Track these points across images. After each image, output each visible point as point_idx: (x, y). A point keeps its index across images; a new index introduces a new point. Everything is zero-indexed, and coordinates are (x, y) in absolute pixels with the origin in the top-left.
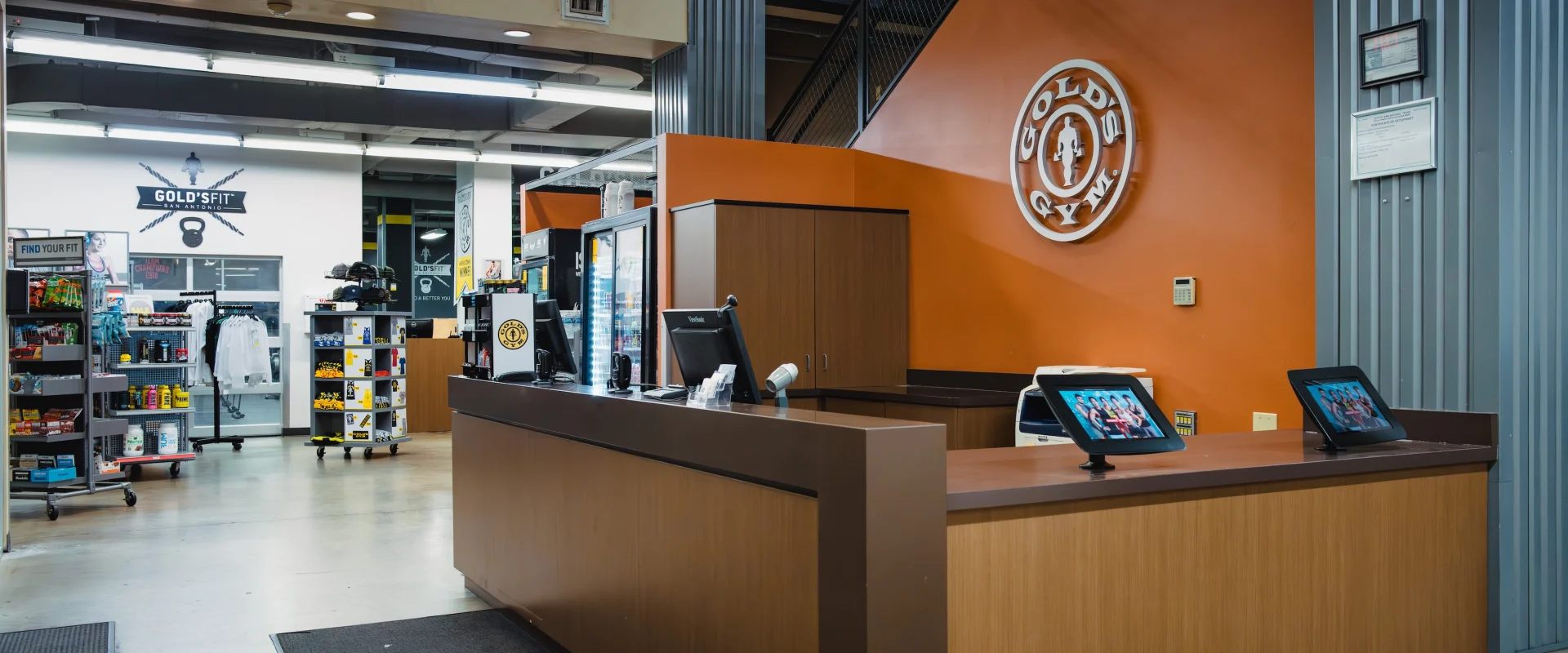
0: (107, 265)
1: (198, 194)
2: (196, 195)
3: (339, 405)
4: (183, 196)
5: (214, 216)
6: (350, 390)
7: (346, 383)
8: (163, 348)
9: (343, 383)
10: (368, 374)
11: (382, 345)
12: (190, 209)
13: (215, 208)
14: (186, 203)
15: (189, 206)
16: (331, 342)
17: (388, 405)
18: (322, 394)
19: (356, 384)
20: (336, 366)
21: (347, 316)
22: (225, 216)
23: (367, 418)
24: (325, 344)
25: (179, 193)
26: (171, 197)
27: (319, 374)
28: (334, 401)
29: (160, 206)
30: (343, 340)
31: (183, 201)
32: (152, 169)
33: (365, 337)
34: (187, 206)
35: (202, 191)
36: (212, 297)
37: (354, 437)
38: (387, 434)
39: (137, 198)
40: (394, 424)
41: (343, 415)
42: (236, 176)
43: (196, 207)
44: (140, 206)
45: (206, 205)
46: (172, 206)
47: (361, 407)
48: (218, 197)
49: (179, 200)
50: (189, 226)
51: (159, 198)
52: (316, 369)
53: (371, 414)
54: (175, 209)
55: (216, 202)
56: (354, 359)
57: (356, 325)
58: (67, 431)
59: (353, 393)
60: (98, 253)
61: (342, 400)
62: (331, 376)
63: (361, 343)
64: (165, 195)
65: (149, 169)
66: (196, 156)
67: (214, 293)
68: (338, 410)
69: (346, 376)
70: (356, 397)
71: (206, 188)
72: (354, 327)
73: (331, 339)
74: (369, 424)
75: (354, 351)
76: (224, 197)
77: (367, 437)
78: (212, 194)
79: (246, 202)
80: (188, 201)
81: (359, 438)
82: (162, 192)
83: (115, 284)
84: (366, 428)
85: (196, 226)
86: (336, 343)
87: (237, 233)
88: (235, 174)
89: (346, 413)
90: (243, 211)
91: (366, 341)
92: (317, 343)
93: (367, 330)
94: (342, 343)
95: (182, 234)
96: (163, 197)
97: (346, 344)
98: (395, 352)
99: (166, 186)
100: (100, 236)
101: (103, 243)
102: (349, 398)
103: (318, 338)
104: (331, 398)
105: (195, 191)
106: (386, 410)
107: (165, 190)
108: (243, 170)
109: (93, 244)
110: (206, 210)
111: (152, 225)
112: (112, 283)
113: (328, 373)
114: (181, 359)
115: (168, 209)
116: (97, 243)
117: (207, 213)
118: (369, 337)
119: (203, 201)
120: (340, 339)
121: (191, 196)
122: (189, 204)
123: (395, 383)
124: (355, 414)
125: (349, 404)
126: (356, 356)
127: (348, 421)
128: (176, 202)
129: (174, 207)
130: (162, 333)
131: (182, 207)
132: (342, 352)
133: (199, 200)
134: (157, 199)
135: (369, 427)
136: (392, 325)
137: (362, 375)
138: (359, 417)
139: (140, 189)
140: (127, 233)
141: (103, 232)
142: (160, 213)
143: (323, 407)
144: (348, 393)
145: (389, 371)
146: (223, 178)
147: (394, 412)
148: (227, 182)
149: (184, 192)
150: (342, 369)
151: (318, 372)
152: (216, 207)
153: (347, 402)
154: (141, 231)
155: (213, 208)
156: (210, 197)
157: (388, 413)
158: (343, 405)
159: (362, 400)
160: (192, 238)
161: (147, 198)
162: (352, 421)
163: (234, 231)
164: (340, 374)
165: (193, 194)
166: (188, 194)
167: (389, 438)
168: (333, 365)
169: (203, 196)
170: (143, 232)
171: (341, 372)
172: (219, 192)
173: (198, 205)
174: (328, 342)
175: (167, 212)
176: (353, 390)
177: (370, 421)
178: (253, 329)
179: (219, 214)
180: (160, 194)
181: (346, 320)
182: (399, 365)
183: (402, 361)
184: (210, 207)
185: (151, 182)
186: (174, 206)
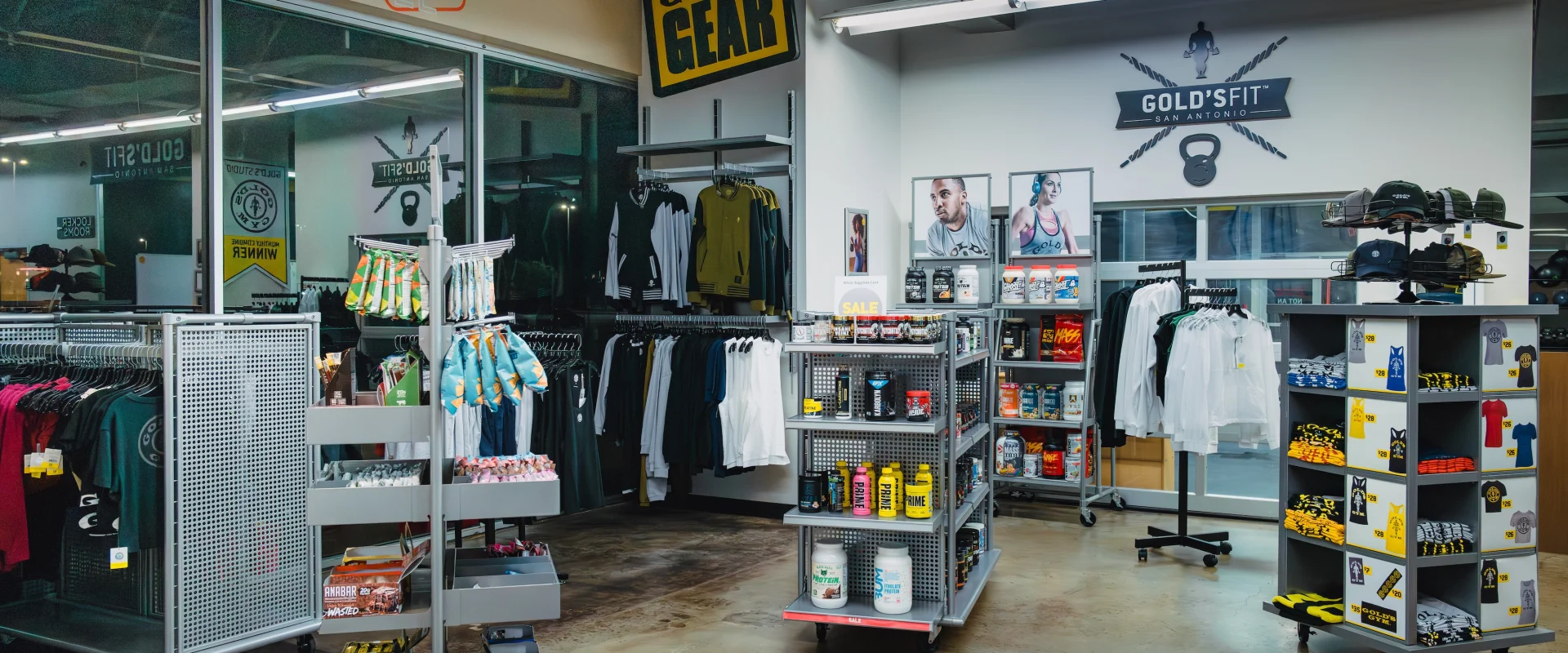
0: (1062, 225)
1: (1209, 93)
2: (1205, 94)
3: (1333, 532)
4: (1185, 101)
5: (1235, 128)
6: (1358, 503)
7: (1349, 480)
8: (874, 388)
9: (1342, 479)
10: (1397, 465)
11: (1447, 390)
12: (1195, 122)
13: (1236, 114)
14: (1189, 111)
15: (1194, 116)
16: (1318, 377)
17: (1470, 547)
18: (1302, 497)
19: (1373, 486)
20: (1331, 436)
21: (1354, 317)
22: (1253, 126)
23: (1393, 578)
24: (1307, 380)
25: (1178, 95)
26: (1165, 105)
27: (1296, 450)
28: (1323, 519)
29: (1149, 121)
30: (1345, 374)
31: (1185, 108)
32: (1139, 61)
33: (1391, 371)
34: (1190, 117)
35: (1213, 88)
36: (1177, 273)
37: (1365, 618)
38: (1460, 620)
39: (1115, 111)
40: (1491, 596)
41: (1341, 555)
42: (1274, 53)
43: (1204, 116)
44: (1121, 125)
45: (1222, 110)
46: (1167, 118)
47: (1379, 545)
48: (1241, 93)
49: (1178, 107)
50: (1194, 149)
51: (1147, 108)
52: (1292, 439)
53: (1402, 569)
54: (1172, 124)
55: (1238, 102)
56: (1367, 424)
57: (1372, 338)
58: (376, 609)
59: (1363, 508)
60: (1052, 206)
61: (1340, 520)
62: (1318, 460)
63: (1381, 385)
64: (1156, 101)
65: (1134, 61)
66: (1206, 29)
67: (1182, 266)
68: (1330, 542)
69: (1349, 465)
70: (1369, 520)
71: (1223, 81)
72: (1368, 345)
73: (1320, 370)
74: (1398, 594)
75: (1369, 406)
76: (1250, 93)
77: (1392, 627)
78: (1232, 90)
79: (1292, 98)
80: (1193, 106)
81: (1374, 623)
82: (1152, 97)
83: (1073, 253)
84: (1391, 602)
85: (1205, 148)
86: (1329, 381)
87: (1275, 156)
88: (1272, 47)
89: (1349, 555)
90: (1285, 114)
91: (1395, 383)
92: (1293, 377)
93: (1395, 354)
94: (1342, 383)
95: (1182, 164)
96: (1153, 105)
97: (1351, 385)
98: (1496, 412)
99: (1159, 85)
100: (1053, 178)
101: (1058, 189)
102: (1354, 519)
103: (1295, 367)
104: (1319, 513)
105: (1203, 89)
106: (1463, 558)
107: (1157, 93)
108: (1285, 39)
109: (1045, 192)
110: (1222, 120)
111: (1138, 154)
112: (1070, 252)
113: (1311, 451)
114: (911, 413)
115: (1161, 124)
116: (1049, 189)
117: (1223, 126)
118: (1401, 372)
119: (1217, 105)
120: (1337, 373)
121: (1197, 97)
122: (1195, 112)
123: (1493, 490)
124: (1368, 561)
125: (1356, 534)
126: (1371, 418)
127: (1353, 576)
128: (1173, 111)
129: (1169, 120)
130: (876, 357)
131: (1184, 118)
132: (1341, 403)
133: (1210, 101)
134: (1145, 110)
135: (1397, 603)
136: (1484, 340)
137: (1383, 465)
138: (1378, 571)
139: (1120, 96)
140: (1090, 170)
141: (1057, 172)
142: (1150, 133)
143: (1301, 528)
144: (1354, 507)
145: (1473, 458)
146: (1251, 59)
147: (1493, 564)
148: (1258, 66)
149: (1185, 92)
150: (1341, 445)
151: (1294, 445)
152: (1238, 113)
153: (1351, 526)
154: (1122, 166)
155: (1231, 114)
156: (1227, 95)
157: (1473, 567)
158: (1343, 533)
159: (1383, 529)
160: (1199, 171)
161: (1131, 112)
162: (1361, 576)
163: (1268, 153)
164: (1336, 458)
165: (1200, 94)
166: (1192, 94)
167: (1466, 634)
168: (1324, 434)
169: (1216, 95)
170: (1127, 167)
171: (1340, 454)
172: (1242, 85)
173: (1209, 113)
174: (1314, 379)
175: (1160, 129)
176: (1364, 501)
177: (1401, 586)
178: (1234, 336)
179: (1243, 124)
180: (1149, 101)
181: (1351, 327)
182: (1509, 442)
183: (1523, 433)
184: (1227, 114)
185: (1138, 82)
186: (1171, 118)
